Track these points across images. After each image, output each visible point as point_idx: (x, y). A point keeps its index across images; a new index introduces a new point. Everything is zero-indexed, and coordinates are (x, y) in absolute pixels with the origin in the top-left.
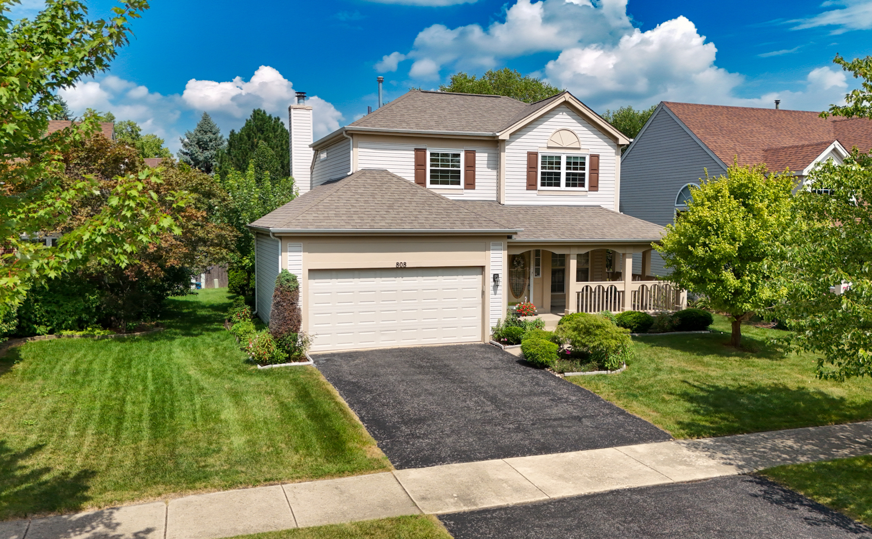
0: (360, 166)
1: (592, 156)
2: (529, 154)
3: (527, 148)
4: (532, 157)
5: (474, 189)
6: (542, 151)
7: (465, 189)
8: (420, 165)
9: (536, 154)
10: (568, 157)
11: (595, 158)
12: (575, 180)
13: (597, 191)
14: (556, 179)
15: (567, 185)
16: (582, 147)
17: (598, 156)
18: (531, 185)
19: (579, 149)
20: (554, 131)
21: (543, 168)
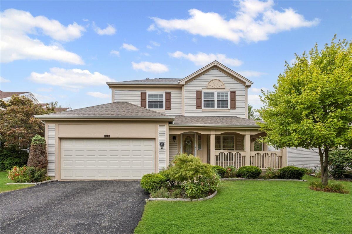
0: (115, 100)
1: (231, 92)
2: (197, 92)
3: (195, 89)
4: (199, 93)
5: (170, 110)
6: (204, 90)
7: (166, 110)
8: (143, 100)
9: (201, 92)
10: (218, 93)
11: (233, 94)
12: (222, 104)
13: (235, 109)
14: (212, 104)
15: (218, 107)
16: (226, 88)
17: (235, 92)
18: (199, 107)
19: (224, 88)
20: (209, 81)
21: (204, 99)
